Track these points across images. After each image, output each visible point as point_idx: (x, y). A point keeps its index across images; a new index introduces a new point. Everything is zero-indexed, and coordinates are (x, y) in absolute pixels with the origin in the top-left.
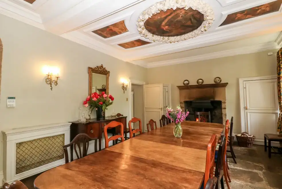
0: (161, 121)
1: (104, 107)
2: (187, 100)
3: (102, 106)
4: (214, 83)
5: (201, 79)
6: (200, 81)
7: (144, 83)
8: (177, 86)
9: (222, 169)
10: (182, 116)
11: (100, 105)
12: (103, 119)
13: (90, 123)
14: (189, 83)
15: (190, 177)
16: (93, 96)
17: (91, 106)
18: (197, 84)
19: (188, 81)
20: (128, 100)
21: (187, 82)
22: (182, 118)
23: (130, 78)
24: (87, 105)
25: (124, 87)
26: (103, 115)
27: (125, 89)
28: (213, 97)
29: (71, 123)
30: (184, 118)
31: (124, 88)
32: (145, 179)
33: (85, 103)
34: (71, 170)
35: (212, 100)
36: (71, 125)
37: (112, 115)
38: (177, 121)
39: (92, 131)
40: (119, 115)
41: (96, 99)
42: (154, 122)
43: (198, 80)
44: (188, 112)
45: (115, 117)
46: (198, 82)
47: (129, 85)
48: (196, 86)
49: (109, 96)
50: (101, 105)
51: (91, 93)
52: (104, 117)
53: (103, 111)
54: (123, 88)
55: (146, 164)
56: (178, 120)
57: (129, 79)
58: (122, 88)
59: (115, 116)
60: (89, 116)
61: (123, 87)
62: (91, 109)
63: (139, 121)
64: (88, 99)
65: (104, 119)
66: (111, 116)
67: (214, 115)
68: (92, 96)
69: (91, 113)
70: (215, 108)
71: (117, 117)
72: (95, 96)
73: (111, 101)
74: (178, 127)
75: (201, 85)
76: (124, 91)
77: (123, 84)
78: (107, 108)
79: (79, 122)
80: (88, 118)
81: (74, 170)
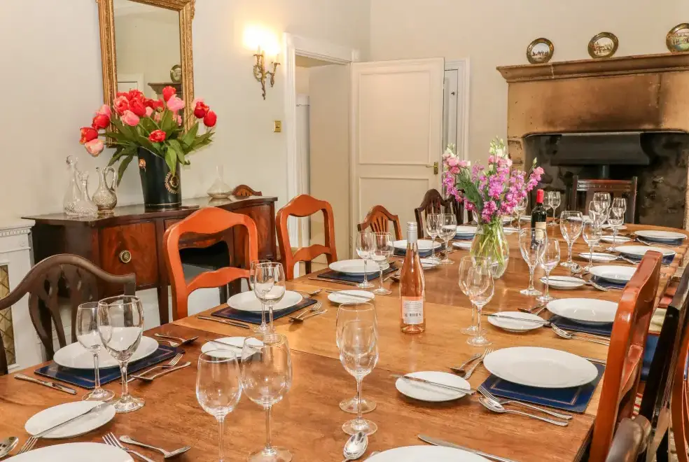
0: (423, 213)
1: (172, 155)
2: (540, 129)
3: (165, 150)
4: (665, 51)
5: (607, 35)
6: (605, 42)
7: (355, 55)
8: (498, 69)
9: (668, 407)
10: (512, 189)
11: (156, 145)
12: (173, 206)
13: (113, 222)
14: (552, 51)
15: (530, 432)
16: (121, 105)
17: (119, 147)
18: (589, 58)
19: (548, 42)
20: (282, 128)
21: (544, 48)
22: (510, 196)
23: (290, 30)
24: (97, 145)
25: (262, 71)
26: (170, 190)
27: (267, 81)
28: (655, 115)
29: (33, 223)
30: (520, 195)
31: (264, 74)
32: (331, 440)
33: (89, 135)
34: (10, 402)
35: (648, 126)
36: (33, 229)
37: (215, 192)
38: (489, 207)
39: (126, 256)
40: (242, 190)
41: (136, 118)
42: (390, 217)
43: (595, 39)
44: (540, 171)
45: (227, 199)
46: (591, 49)
47: (285, 62)
48: (582, 68)
49: (193, 106)
50: (161, 143)
51: (112, 90)
52: (177, 197)
53: (169, 170)
54: (260, 76)
55: (342, 382)
56: (493, 203)
57: (285, 35)
58: (255, 75)
59: (228, 194)
60: (112, 190)
61: (260, 68)
62: (118, 164)
63: (324, 211)
64: (100, 117)
65: (177, 207)
66: (211, 195)
67: (651, 196)
68: (118, 103)
69: (118, 183)
70: (657, 163)
71: (233, 200)
72: (132, 105)
73: (202, 130)
74: (491, 233)
75: (605, 60)
76: (263, 89)
77: (258, 56)
78: (187, 158)
79: (68, 218)
80: (106, 199)
81: (25, 405)
